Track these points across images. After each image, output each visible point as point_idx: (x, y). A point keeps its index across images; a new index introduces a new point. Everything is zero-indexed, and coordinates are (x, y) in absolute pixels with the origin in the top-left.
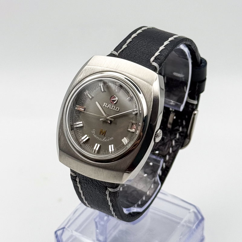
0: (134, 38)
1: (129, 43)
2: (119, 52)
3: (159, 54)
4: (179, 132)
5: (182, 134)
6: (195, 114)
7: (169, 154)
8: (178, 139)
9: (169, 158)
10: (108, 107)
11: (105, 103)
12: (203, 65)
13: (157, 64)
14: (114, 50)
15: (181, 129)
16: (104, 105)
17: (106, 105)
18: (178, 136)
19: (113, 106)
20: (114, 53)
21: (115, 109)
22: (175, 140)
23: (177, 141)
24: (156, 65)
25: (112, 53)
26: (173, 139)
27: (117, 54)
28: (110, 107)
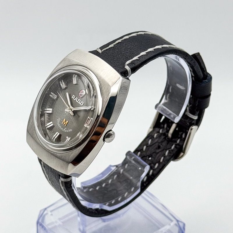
0: (125, 39)
1: (117, 44)
2: (103, 50)
3: (137, 59)
4: (176, 143)
5: (178, 146)
6: (192, 129)
7: (159, 162)
8: (172, 150)
9: (158, 167)
10: (75, 100)
11: (73, 96)
12: (205, 82)
13: (129, 68)
14: (99, 48)
15: (178, 141)
16: (73, 97)
17: (74, 98)
18: (173, 147)
19: (79, 100)
20: (98, 50)
21: (80, 103)
22: (169, 151)
23: (171, 152)
24: (127, 69)
25: (97, 50)
26: (168, 149)
27: (100, 51)
28: (77, 100)
